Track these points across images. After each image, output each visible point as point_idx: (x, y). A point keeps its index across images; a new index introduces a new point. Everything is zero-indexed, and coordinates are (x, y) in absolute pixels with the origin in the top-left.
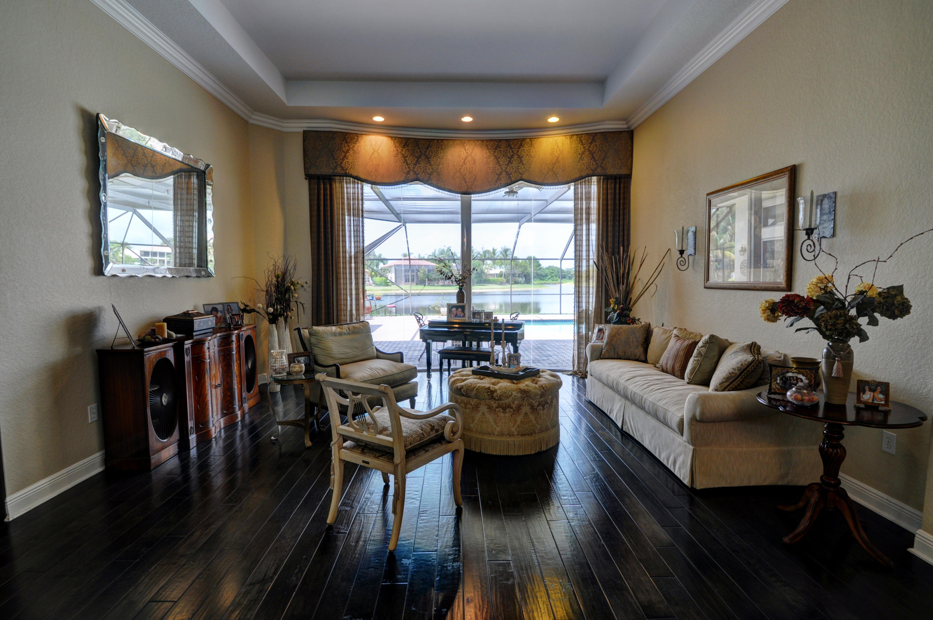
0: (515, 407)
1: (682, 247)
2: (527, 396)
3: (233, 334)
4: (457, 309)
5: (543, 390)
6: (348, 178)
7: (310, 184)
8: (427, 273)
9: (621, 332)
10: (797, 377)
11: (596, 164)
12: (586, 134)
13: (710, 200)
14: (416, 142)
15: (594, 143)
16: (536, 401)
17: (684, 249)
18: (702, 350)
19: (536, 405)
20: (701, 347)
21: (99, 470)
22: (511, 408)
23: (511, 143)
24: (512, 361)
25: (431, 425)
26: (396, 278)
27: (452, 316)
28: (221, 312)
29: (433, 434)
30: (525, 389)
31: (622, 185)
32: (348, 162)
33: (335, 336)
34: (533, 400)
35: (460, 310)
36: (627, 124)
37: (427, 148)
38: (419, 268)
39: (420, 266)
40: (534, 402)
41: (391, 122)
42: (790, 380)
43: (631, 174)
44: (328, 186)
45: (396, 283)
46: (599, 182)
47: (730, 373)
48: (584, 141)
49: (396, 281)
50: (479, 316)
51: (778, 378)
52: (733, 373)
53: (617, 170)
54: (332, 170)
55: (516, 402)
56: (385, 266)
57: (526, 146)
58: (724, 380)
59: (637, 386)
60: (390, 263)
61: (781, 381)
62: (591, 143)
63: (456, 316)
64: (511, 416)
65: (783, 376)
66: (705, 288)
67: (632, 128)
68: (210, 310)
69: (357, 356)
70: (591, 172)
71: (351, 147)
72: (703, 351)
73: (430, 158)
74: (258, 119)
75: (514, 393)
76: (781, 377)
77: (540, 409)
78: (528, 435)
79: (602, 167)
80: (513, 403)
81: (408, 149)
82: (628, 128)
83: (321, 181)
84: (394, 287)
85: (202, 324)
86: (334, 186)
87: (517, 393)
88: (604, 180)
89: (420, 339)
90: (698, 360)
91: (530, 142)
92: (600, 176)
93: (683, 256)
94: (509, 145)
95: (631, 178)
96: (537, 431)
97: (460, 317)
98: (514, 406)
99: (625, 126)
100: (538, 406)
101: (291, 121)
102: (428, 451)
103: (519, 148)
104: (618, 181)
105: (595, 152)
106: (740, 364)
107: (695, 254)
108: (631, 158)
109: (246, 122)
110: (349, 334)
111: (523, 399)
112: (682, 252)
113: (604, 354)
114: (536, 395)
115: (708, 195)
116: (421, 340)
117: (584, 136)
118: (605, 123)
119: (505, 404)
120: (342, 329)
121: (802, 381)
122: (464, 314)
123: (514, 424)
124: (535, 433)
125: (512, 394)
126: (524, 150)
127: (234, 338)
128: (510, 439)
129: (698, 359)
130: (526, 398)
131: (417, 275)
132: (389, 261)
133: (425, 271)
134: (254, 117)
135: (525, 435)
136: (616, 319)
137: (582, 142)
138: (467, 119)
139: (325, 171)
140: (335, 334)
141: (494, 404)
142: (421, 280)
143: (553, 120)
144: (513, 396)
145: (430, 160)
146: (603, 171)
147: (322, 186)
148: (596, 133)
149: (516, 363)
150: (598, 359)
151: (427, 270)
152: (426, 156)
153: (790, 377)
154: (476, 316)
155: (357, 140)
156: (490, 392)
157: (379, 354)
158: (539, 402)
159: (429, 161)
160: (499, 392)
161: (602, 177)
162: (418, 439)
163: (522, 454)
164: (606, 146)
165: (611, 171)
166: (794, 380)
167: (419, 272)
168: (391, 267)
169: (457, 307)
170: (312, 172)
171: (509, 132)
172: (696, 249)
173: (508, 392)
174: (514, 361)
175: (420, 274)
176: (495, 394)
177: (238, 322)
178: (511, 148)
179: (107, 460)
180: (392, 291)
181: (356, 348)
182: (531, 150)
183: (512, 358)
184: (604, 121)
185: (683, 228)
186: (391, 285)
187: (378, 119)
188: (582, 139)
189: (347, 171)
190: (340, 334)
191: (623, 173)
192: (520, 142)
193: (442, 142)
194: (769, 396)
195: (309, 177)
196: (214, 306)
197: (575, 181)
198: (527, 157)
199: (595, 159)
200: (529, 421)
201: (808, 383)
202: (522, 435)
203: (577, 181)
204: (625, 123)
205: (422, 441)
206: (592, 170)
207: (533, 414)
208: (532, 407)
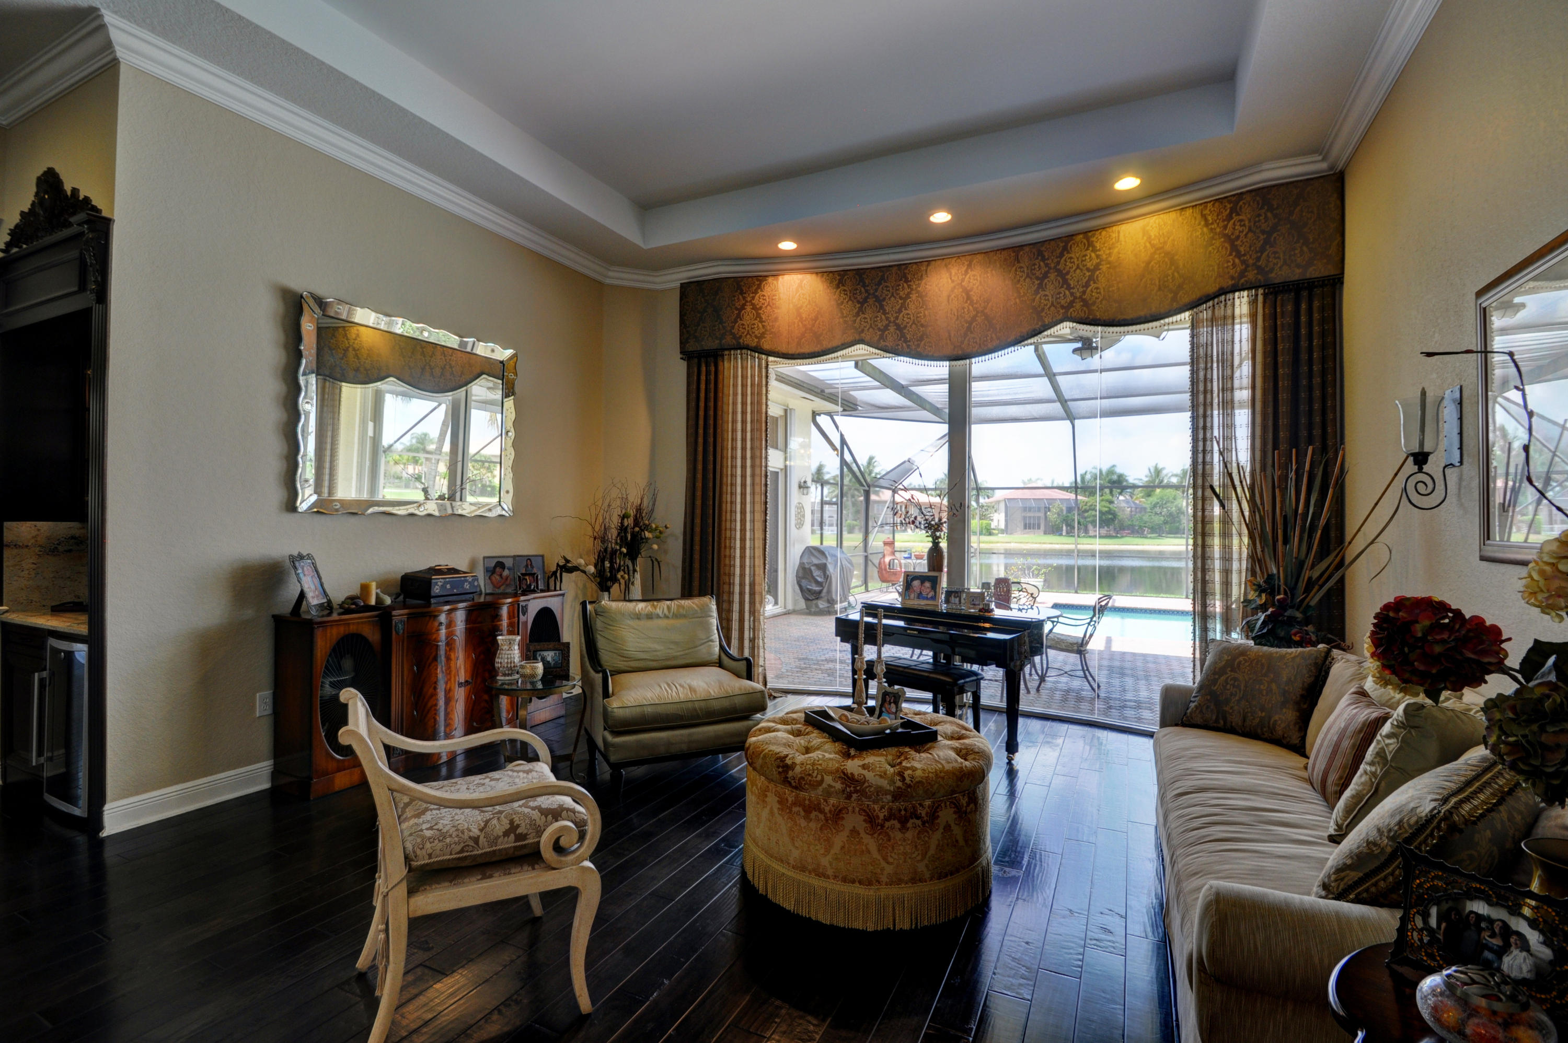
0: (830, 811)
1: (1422, 444)
2: (856, 791)
3: (504, 604)
4: (922, 583)
5: (899, 784)
6: (744, 351)
7: (689, 367)
8: (1065, 513)
9: (1240, 663)
10: (1505, 926)
11: (1243, 262)
12: (1216, 200)
13: (1485, 309)
14: (860, 274)
15: (1235, 218)
16: (883, 807)
17: (1426, 449)
18: (1387, 745)
19: (881, 816)
20: (1388, 736)
21: (266, 785)
22: (821, 811)
23: (1043, 249)
24: (886, 705)
25: (512, 822)
26: (1006, 521)
27: (912, 596)
28: (509, 569)
29: (509, 843)
30: (856, 774)
31: (1316, 304)
32: (743, 325)
33: (639, 619)
34: (874, 802)
35: (927, 584)
36: (1324, 160)
37: (879, 284)
38: (1049, 504)
39: (1052, 501)
40: (876, 807)
41: (811, 248)
42: (1480, 930)
43: (1343, 273)
44: (713, 369)
45: (1005, 531)
46: (1253, 303)
47: (1368, 843)
48: (1210, 218)
49: (1006, 525)
50: (957, 599)
51: (1434, 911)
52: (1375, 844)
53: (1298, 271)
54: (717, 342)
55: (832, 801)
56: (991, 500)
57: (1075, 249)
58: (1349, 862)
59: (1183, 816)
60: (999, 495)
61: (1444, 925)
62: (1229, 217)
63: (920, 596)
64: (821, 829)
65: (1450, 904)
66: (1483, 558)
67: (1340, 166)
68: (493, 565)
69: (675, 658)
70: (1230, 283)
71: (749, 299)
72: (1391, 748)
73: (884, 299)
74: (618, 277)
75: (828, 780)
76: (1445, 906)
77: (892, 828)
78: (860, 883)
79: (1259, 268)
80: (826, 801)
81: (845, 290)
82: (1331, 168)
83: (703, 360)
84: (1002, 537)
85: (448, 586)
86: (720, 368)
87: (834, 780)
88: (1265, 295)
89: (837, 635)
90: (1374, 774)
91: (1085, 241)
92: (1256, 288)
93: (1426, 468)
94: (1040, 253)
95: (1342, 283)
96: (884, 879)
97: (927, 599)
98: (827, 809)
99: (1324, 165)
100: (887, 819)
101: (666, 272)
102: (491, 876)
103: (1061, 255)
104: (1305, 294)
105: (1238, 237)
106: (1397, 818)
107: (1461, 462)
108: (1339, 239)
109: (600, 283)
110: (666, 617)
111: (849, 797)
112: (1421, 458)
113: (1191, 713)
114: (880, 790)
115: (1480, 294)
116: (839, 638)
117: (1209, 205)
118: (1264, 167)
119: (809, 800)
120: (655, 608)
121: (1524, 945)
122: (935, 592)
123: (827, 851)
124: (879, 882)
125: (822, 781)
126: (1071, 258)
127: (504, 611)
128: (816, 882)
129: (1373, 769)
130: (855, 796)
131: (1046, 517)
132: (997, 491)
133: (1062, 510)
134: (611, 274)
135: (853, 882)
136: (1261, 628)
137: (1206, 220)
138: (941, 217)
139: (710, 344)
140: (638, 616)
141: (790, 795)
142: (1053, 526)
143: (1127, 183)
144: (824, 785)
145: (884, 303)
146: (1259, 277)
147: (704, 369)
148: (1242, 193)
149: (894, 710)
150: (1177, 725)
151: (1064, 508)
152: (876, 297)
153: (1480, 917)
154: (953, 599)
155: (759, 287)
156: (783, 767)
157: (724, 657)
158: (890, 809)
159: (882, 307)
160: (798, 769)
161: (1261, 291)
162: (459, 848)
163: (842, 925)
164: (1266, 219)
165: (1282, 273)
166: (1493, 935)
167: (1049, 510)
168: (998, 502)
169: (922, 578)
170: (692, 346)
171: (1044, 227)
172: (1464, 448)
173: (815, 775)
174: (890, 703)
175: (1052, 516)
176: (790, 773)
177: (530, 585)
178: (1043, 259)
179: (276, 774)
180: (999, 545)
181: (676, 643)
182: (1086, 255)
183: (888, 698)
184: (1260, 163)
185: (1424, 393)
186: (997, 535)
187: (787, 246)
188: (1207, 212)
189: (741, 341)
190: (649, 617)
191: (1317, 275)
192: (1061, 245)
193: (906, 268)
194: (1395, 967)
195: (687, 355)
196: (501, 560)
197: (1192, 306)
198: (1078, 271)
199: (1238, 252)
200: (863, 851)
201: (1551, 962)
202: (845, 880)
203: (1196, 306)
204: (1320, 158)
205: (465, 854)
206: (1232, 278)
207: (872, 835)
208: (871, 819)
